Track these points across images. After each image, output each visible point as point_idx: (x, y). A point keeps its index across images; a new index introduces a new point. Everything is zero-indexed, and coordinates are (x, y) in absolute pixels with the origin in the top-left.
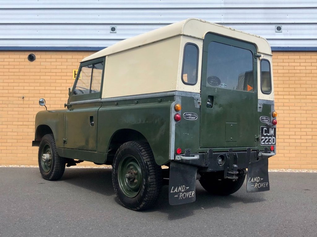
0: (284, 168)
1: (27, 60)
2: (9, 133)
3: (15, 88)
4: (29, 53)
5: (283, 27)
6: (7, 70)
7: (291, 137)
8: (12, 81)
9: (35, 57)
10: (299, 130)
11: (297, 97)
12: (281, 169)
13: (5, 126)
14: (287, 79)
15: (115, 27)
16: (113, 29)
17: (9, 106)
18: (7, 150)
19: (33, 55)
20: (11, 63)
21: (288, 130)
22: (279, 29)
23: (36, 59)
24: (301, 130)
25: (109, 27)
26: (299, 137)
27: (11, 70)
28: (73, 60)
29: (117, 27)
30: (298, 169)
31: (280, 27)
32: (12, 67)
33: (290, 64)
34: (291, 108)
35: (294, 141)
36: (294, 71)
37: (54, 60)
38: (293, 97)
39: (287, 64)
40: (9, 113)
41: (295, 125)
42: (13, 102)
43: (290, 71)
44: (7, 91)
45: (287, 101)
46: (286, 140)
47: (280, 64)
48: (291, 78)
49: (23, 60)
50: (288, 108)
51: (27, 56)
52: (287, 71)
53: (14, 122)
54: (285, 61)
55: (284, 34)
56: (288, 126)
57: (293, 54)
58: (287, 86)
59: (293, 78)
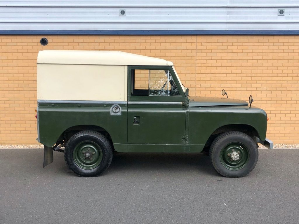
0: (279, 144)
1: (40, 44)
2: (27, 115)
3: (30, 71)
4: (41, 37)
5: (286, 10)
6: (21, 54)
7: (287, 115)
8: (26, 65)
9: (47, 41)
10: (294, 109)
11: (294, 78)
12: (277, 145)
13: (23, 109)
14: (286, 61)
15: (124, 10)
16: (123, 13)
17: (25, 89)
18: (26, 130)
19: (45, 39)
20: (24, 47)
21: (284, 109)
22: (282, 12)
23: (48, 43)
24: (296, 109)
25: (118, 10)
26: (294, 115)
27: (24, 54)
28: (85, 44)
29: (127, 10)
30: (292, 144)
31: (282, 10)
32: (26, 51)
33: (290, 47)
34: (288, 89)
35: (289, 119)
36: (293, 54)
37: (66, 44)
38: (291, 78)
39: (287, 48)
40: (26, 95)
41: (291, 105)
42: (29, 85)
43: (290, 54)
44: (22, 75)
45: (285, 82)
46: (282, 119)
47: (280, 48)
48: (290, 61)
49: (36, 44)
50: (285, 89)
51: (39, 40)
52: (287, 54)
53: (31, 105)
54: (285, 44)
55: (286, 18)
56: (285, 105)
57: (293, 37)
58: (286, 68)
59: (292, 61)
